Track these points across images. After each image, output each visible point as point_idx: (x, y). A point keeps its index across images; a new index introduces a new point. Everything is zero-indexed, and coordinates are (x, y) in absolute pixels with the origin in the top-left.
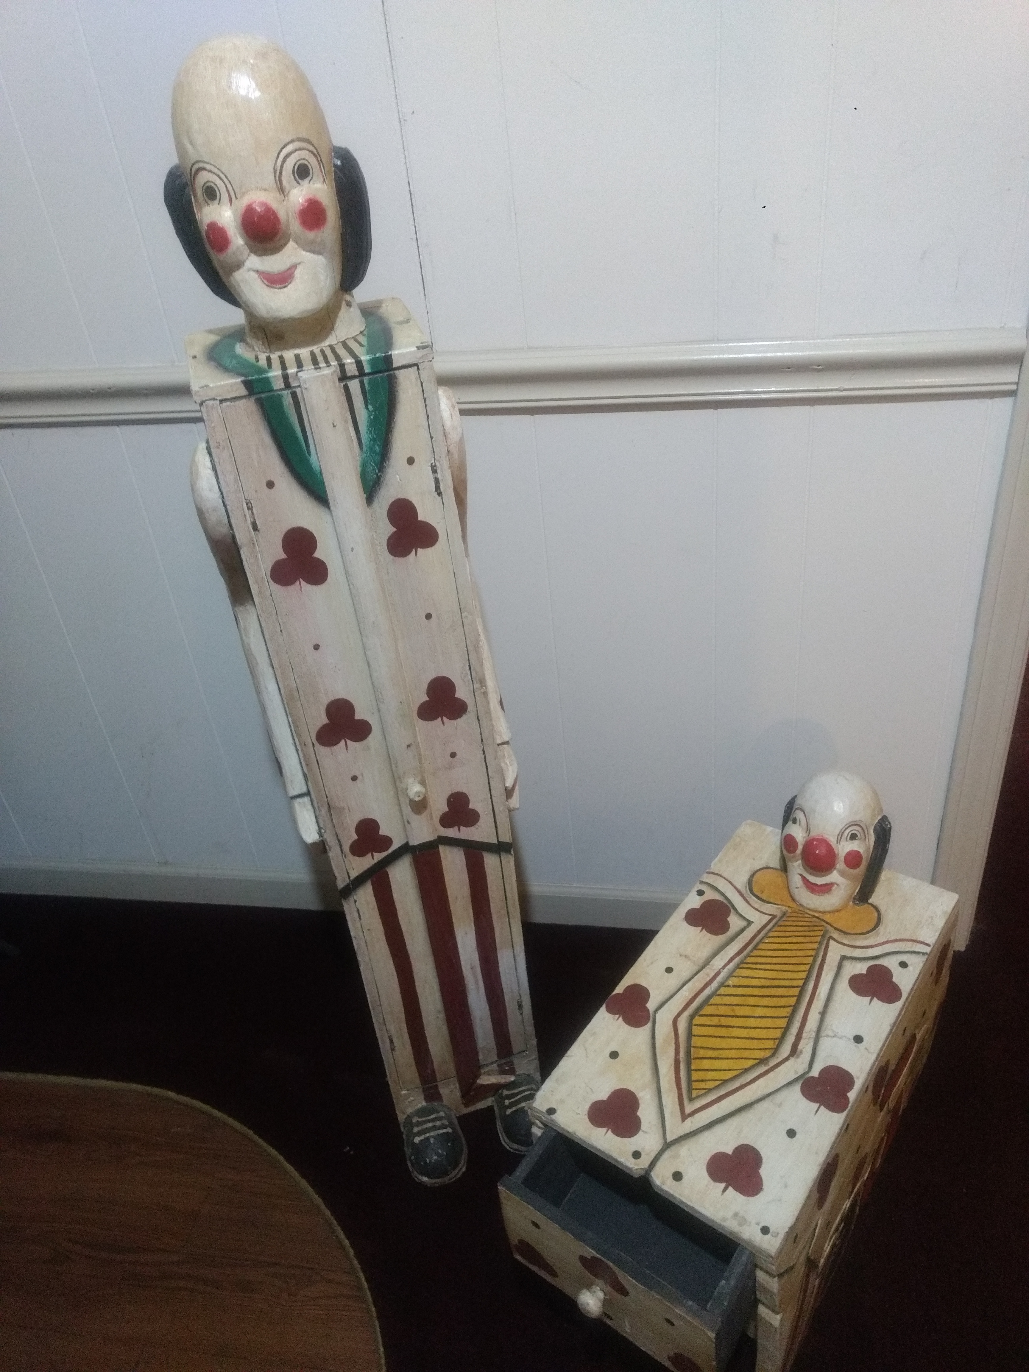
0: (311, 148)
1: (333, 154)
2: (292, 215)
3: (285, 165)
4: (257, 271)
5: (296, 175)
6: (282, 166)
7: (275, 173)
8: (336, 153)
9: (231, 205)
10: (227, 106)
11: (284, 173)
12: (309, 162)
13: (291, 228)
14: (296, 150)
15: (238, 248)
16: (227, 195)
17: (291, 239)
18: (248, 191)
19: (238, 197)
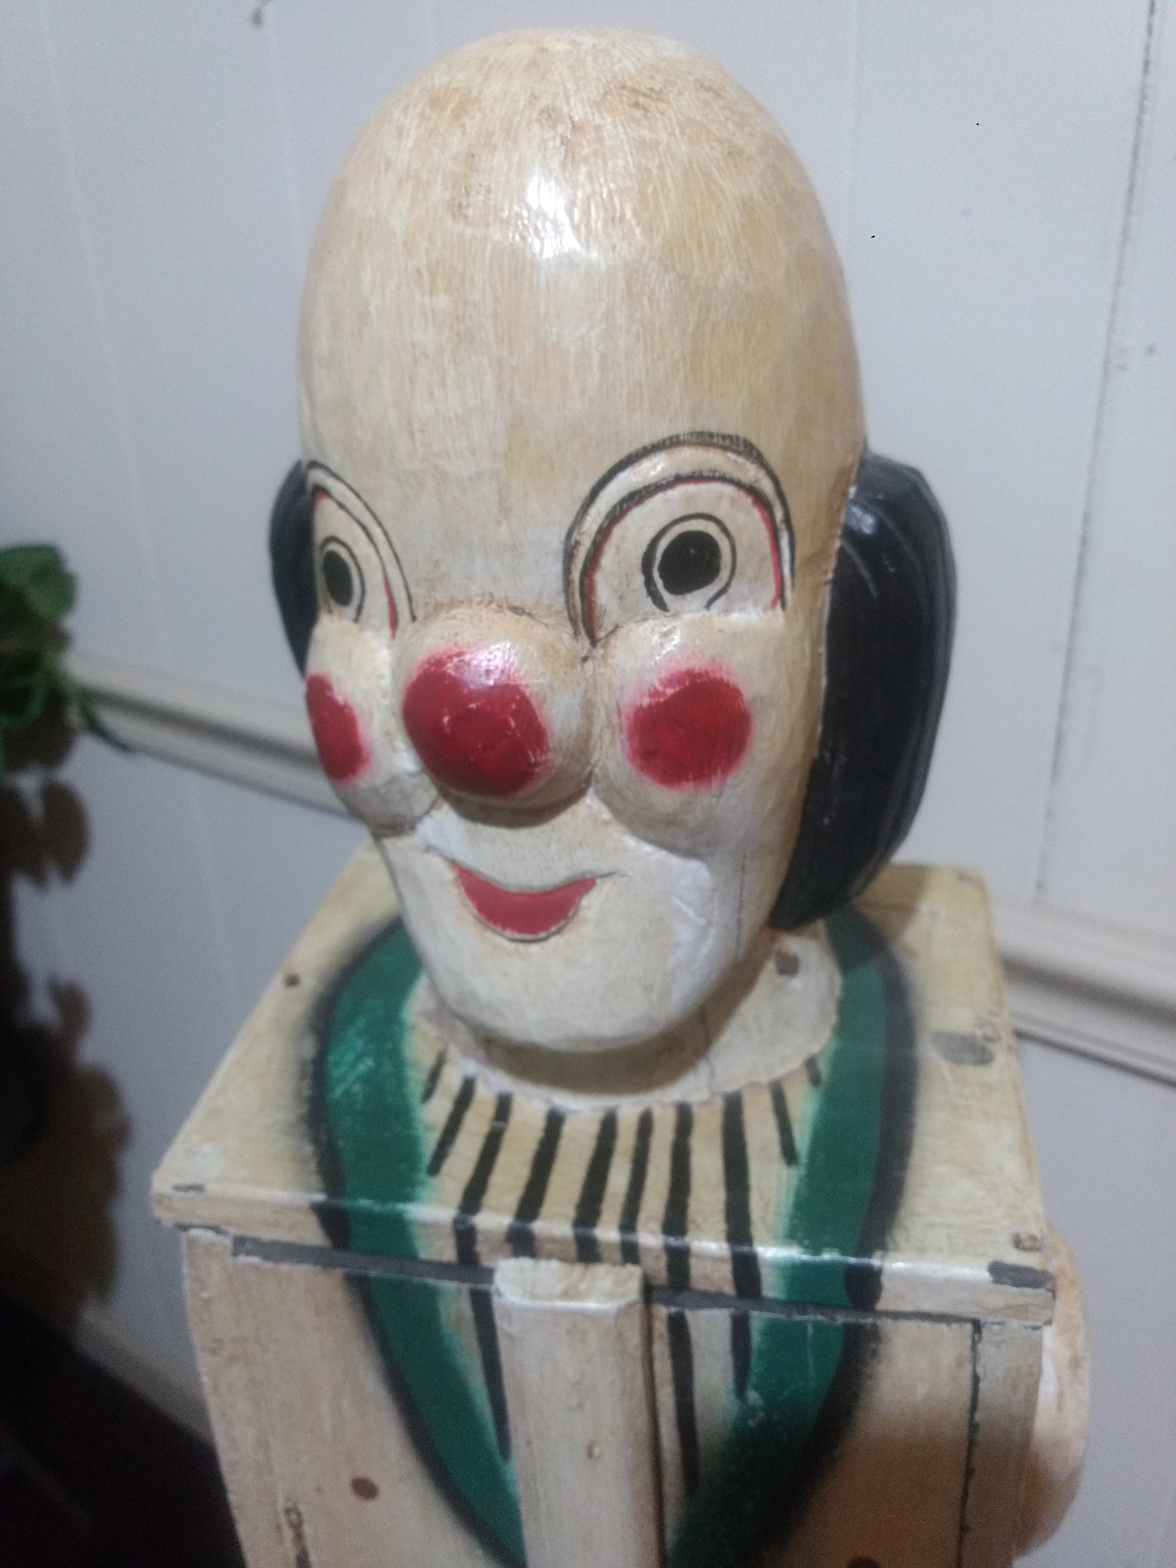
0: (751, 472)
1: (852, 491)
2: (608, 715)
3: (617, 531)
4: (453, 863)
5: (656, 574)
6: (604, 533)
7: (569, 556)
8: (865, 485)
9: (393, 636)
10: (433, 282)
11: (607, 560)
12: (725, 530)
13: (595, 757)
14: (679, 479)
15: (393, 780)
16: (384, 600)
17: (591, 790)
18: (453, 603)
19: (420, 614)
